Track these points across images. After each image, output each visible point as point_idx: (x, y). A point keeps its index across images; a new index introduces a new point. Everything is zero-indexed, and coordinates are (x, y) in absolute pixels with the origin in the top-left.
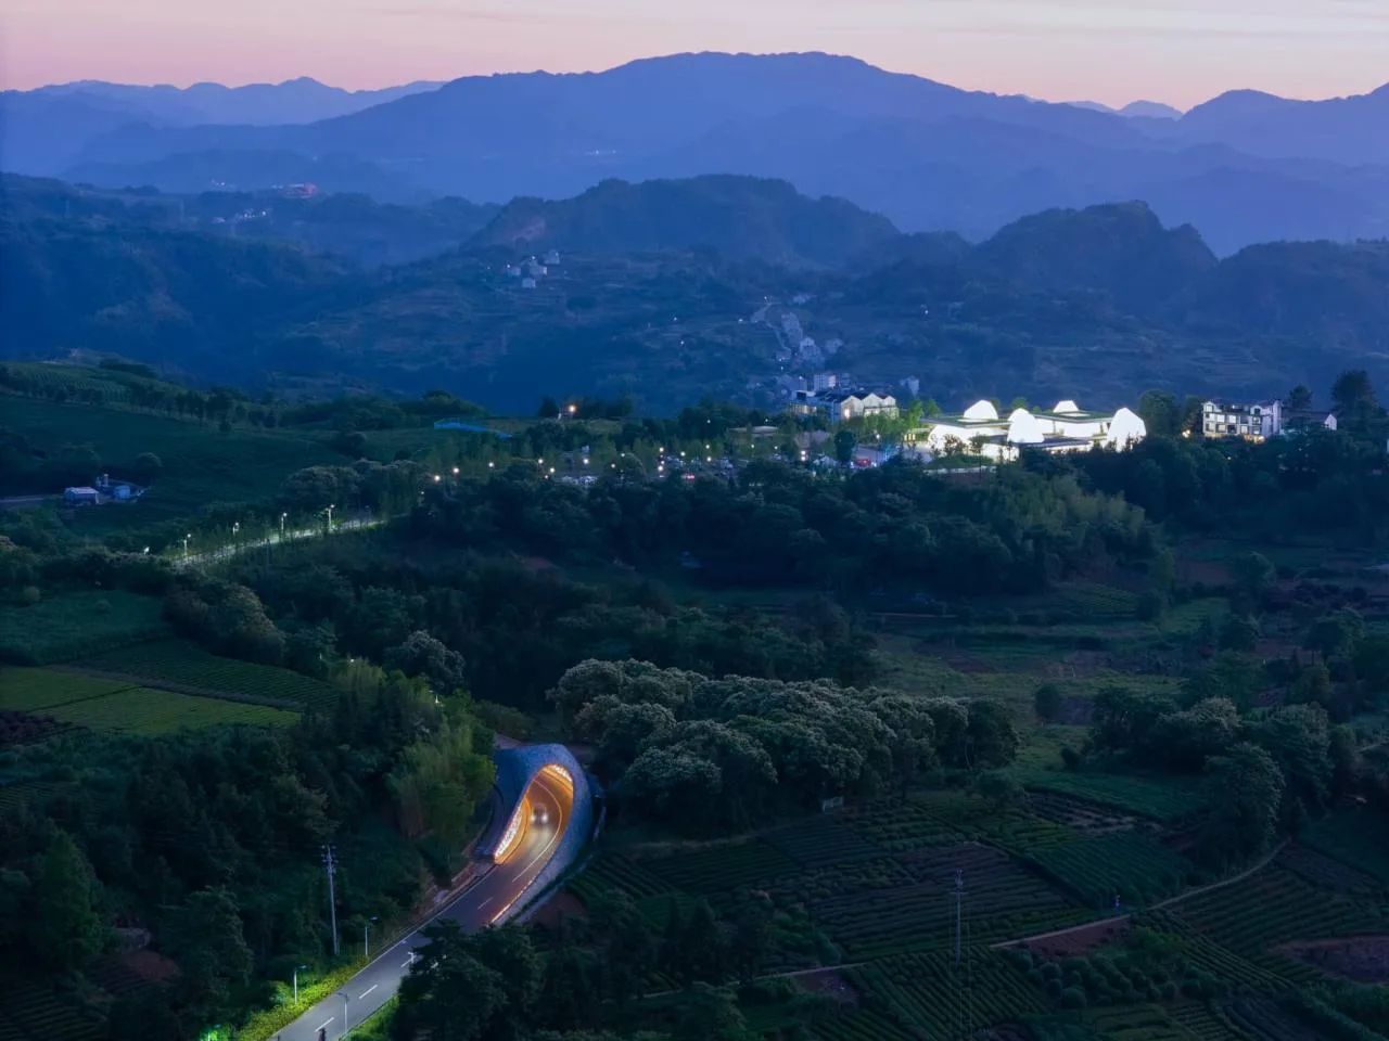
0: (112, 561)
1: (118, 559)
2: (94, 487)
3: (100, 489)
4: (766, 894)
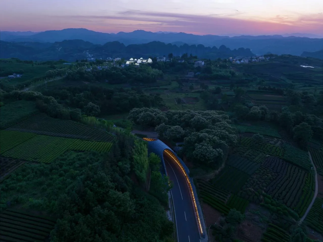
0: (20, 93)
1: (21, 93)
2: (13, 75)
3: (14, 76)
4: (252, 189)
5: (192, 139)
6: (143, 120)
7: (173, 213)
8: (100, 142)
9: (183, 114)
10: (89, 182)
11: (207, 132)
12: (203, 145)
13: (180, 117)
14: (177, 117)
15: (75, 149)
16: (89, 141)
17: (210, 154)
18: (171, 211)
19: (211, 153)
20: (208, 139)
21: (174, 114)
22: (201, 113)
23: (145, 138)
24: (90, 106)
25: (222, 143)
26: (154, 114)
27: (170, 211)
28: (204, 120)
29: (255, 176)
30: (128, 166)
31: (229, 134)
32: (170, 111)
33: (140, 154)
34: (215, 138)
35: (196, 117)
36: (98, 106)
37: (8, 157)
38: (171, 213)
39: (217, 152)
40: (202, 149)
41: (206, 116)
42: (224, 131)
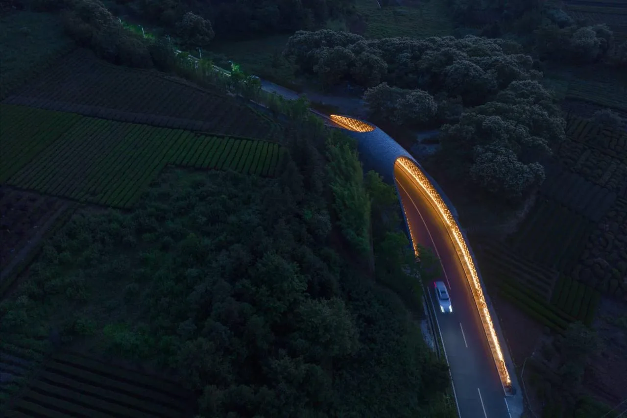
4: (605, 262)
5: (464, 133)
6: (329, 69)
7: (434, 326)
8: (241, 139)
9: (422, 49)
10: (247, 282)
11: (498, 112)
12: (496, 152)
13: (415, 58)
14: (407, 57)
15: (185, 162)
16: (212, 136)
17: (516, 177)
18: (429, 322)
19: (517, 174)
20: (506, 136)
21: (400, 49)
22: (463, 47)
23: (337, 116)
24: (191, 21)
25: (540, 144)
26: (353, 51)
27: (427, 322)
28: (479, 71)
29: (607, 226)
30: (325, 218)
31: (549, 116)
32: (387, 41)
33: (348, 179)
34: (522, 130)
35: (458, 63)
36: (208, 21)
37: (25, 187)
38: (431, 328)
39: (531, 172)
40: (496, 162)
41: (478, 58)
42: (536, 108)
